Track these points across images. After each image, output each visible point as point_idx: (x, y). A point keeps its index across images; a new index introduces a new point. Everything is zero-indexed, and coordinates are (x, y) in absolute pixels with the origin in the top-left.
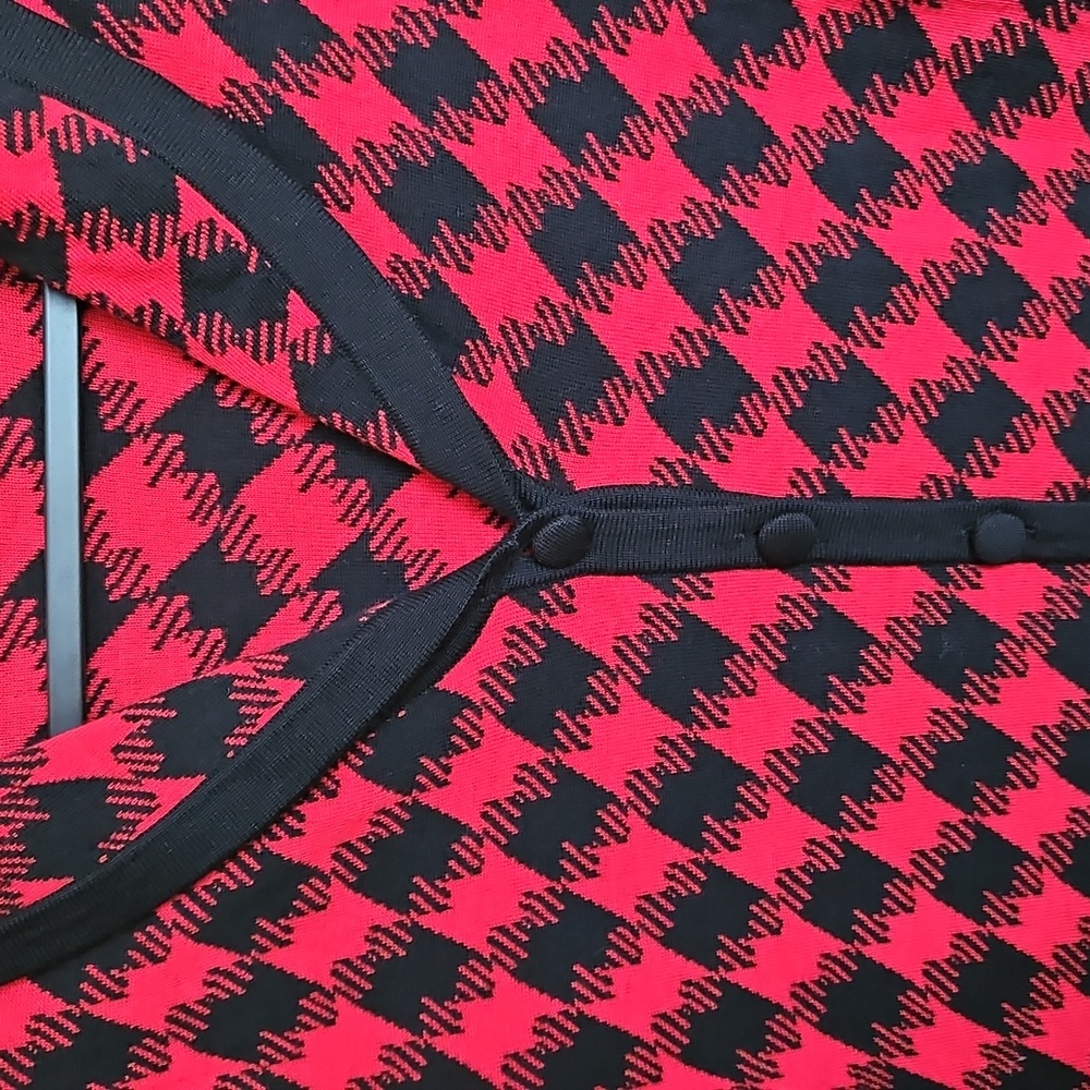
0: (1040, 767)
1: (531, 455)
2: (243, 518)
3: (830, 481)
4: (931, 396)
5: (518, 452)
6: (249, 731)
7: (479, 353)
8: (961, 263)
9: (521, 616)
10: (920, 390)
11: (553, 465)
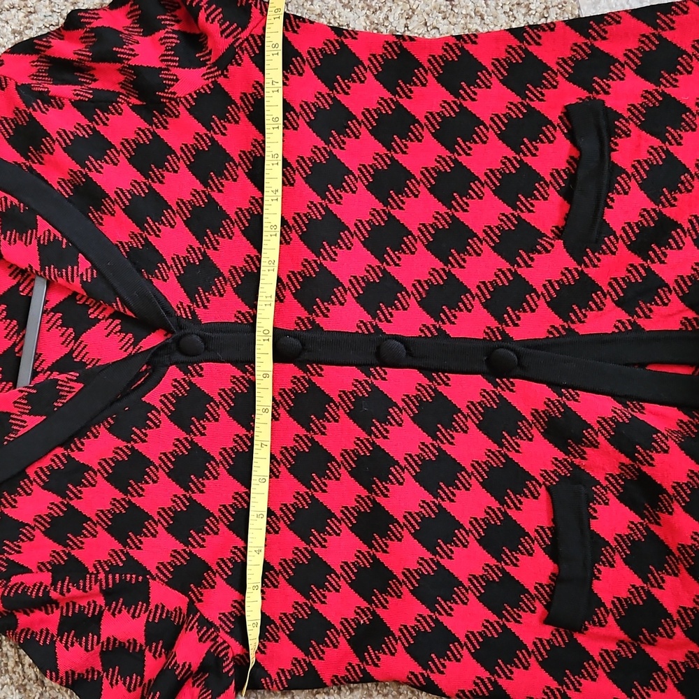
0: (406, 475)
1: (185, 310)
2: (82, 346)
3: (313, 323)
4: (359, 283)
5: (179, 309)
6: (63, 401)
7: (164, 268)
8: (374, 220)
9: (180, 375)
10: (354, 281)
11: (193, 313)
